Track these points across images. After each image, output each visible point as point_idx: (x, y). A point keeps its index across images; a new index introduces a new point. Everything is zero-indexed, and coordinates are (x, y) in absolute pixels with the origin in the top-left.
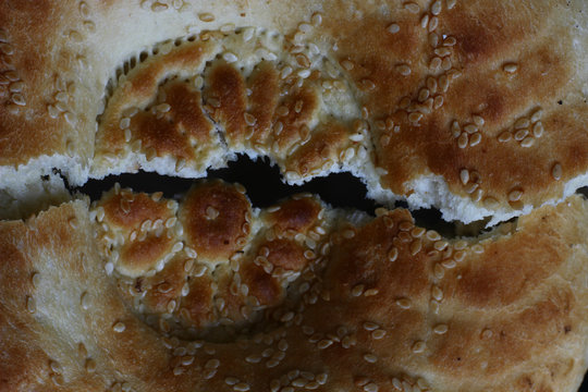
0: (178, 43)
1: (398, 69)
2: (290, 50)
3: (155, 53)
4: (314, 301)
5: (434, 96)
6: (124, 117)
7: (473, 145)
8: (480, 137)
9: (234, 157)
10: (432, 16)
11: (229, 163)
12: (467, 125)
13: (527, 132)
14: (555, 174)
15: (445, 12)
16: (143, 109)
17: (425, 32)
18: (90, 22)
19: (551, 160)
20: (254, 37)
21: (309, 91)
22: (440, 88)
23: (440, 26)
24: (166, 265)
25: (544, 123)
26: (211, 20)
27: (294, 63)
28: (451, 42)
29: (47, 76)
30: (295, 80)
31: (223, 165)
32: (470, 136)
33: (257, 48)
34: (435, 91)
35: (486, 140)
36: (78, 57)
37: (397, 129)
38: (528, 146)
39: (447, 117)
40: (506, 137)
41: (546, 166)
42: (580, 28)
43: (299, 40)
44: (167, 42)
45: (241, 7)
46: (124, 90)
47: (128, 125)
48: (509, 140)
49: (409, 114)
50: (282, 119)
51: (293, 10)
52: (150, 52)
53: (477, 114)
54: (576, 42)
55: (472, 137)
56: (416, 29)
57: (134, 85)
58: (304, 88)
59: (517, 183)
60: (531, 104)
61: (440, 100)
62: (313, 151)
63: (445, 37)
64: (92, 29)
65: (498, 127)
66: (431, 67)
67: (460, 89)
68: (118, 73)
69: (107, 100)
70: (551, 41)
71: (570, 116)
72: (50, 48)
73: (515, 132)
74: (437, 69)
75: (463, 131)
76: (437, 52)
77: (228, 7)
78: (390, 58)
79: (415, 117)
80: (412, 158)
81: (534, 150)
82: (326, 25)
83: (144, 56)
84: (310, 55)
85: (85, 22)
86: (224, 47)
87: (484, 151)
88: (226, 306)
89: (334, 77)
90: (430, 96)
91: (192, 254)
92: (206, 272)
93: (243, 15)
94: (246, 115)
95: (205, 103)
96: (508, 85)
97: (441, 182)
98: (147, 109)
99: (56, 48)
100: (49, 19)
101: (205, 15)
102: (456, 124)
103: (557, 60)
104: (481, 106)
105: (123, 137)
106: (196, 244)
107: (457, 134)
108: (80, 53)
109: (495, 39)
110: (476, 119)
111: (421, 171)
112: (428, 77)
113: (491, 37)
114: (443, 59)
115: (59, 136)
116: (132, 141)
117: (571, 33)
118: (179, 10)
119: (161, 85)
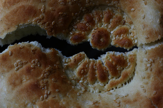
0: (116, 88)
1: (56, 80)
2: (86, 87)
3: (122, 85)
4: (76, 14)
5: (45, 73)
6: (130, 66)
7: (34, 60)
8: (32, 62)
9: (99, 58)
10: (47, 94)
11: (100, 56)
12: (36, 66)
13: (19, 64)
14: (11, 53)
15: (43, 95)
16: (125, 69)
17: (49, 90)
18: (142, 88)
19: (12, 57)
20: (96, 90)
21: (79, 77)
22: (44, 75)
23: (44, 91)
24: (116, 28)
25: (14, 67)
26: (108, 93)
27: (84, 84)
28: (41, 87)
29: (153, 70)
30: (83, 80)
31: (101, 56)
32: (35, 62)
33: (95, 87)
34: (45, 74)
35: (30, 61)
36: (144, 78)
37: (55, 65)
38: (18, 60)
39: (42, 68)
40: (25, 62)
41: (13, 55)
42: (4, 94)
43: (83, 90)
44: (119, 87)
45: (100, 97)
46: (130, 73)
47: (128, 64)
48: (24, 62)
49: (52, 69)
50: (87, 68)
51: (86, 97)
52: (124, 85)
53: (33, 68)
54: (5, 90)
55: (34, 62)
56: (51, 90)
57: (128, 75)
58: (81, 77)
59: (21, 50)
60: (18, 72)
61: (44, 72)
62: (78, 60)
63: (43, 89)
64: (141, 86)
65: (27, 65)
66: (46, 81)
67: (38, 75)
68: (132, 78)
69: (135, 70)
70: (13, 89)
71: (7, 69)
72: (153, 78)
73: (22, 64)
74: (45, 80)
75: (37, 64)
76: (45, 84)
77: (104, 96)
78: (58, 83)
79: (50, 68)
80: (50, 58)
81: (17, 59)
82: (76, 93)
83: (126, 84)
84: (80, 86)
85: (143, 87)
86: (104, 88)
87: (31, 58)
88: (100, 15)
89: (73, 80)
90: (46, 73)
91: (108, 30)
92: (105, 25)
93: (99, 95)
94: (97, 69)
95: (108, 71)
96: (25, 76)
97: (42, 51)
98: (123, 69)
99: (151, 78)
100: (154, 86)
101: (110, 94)
102: (39, 66)
103: (11, 84)
104: (32, 70)
105: (129, 60)
106: (107, 32)
107: (38, 63)
108: (144, 79)
109: (29, 89)
110: (34, 67)
111: (48, 54)
112: (47, 78)
113: (30, 89)
114: (43, 83)
115: (149, 54)
116: (127, 59)
117: (7, 92)
118: (117, 94)
119: (120, 76)
